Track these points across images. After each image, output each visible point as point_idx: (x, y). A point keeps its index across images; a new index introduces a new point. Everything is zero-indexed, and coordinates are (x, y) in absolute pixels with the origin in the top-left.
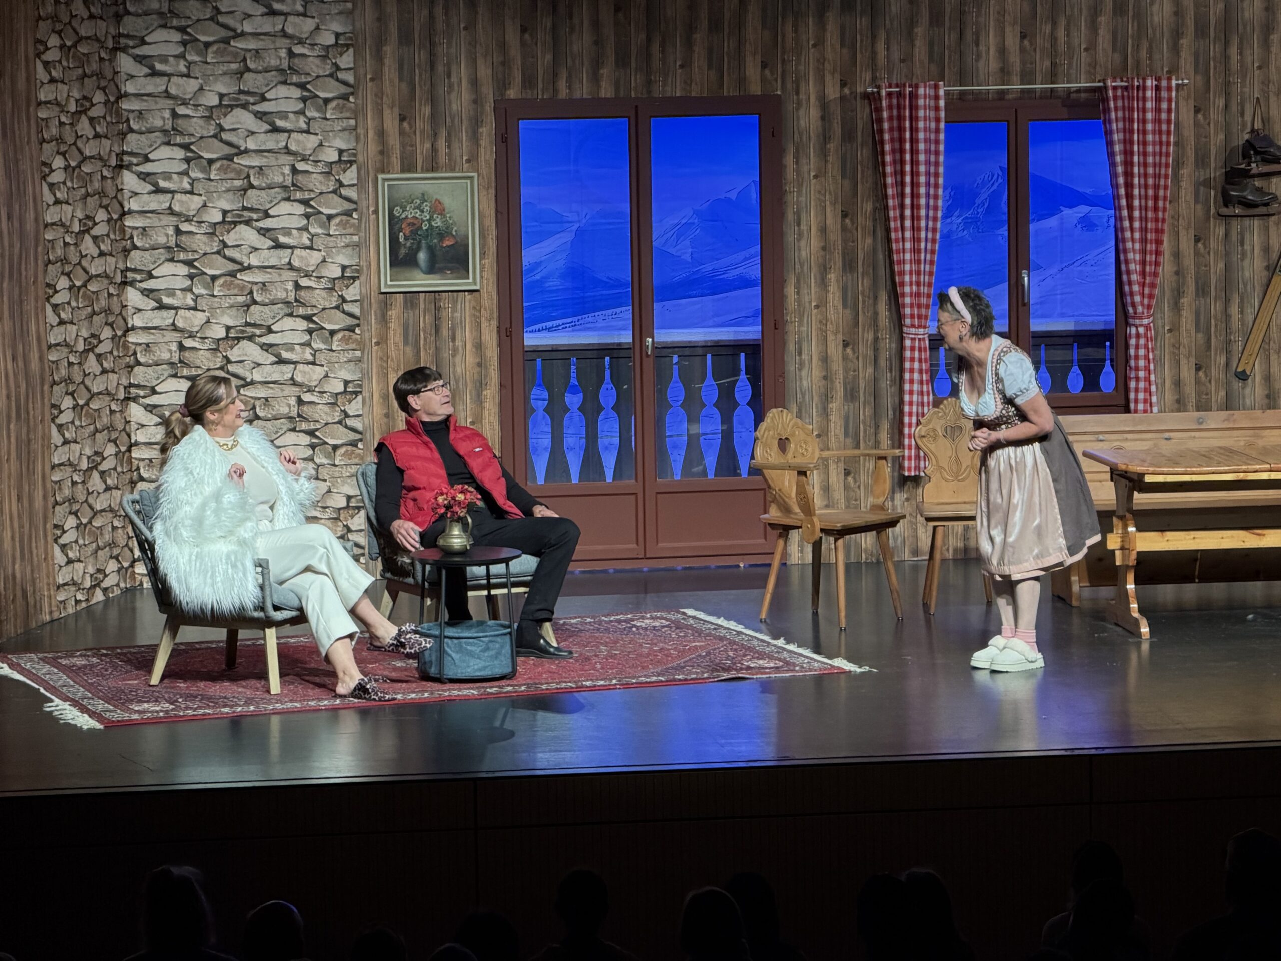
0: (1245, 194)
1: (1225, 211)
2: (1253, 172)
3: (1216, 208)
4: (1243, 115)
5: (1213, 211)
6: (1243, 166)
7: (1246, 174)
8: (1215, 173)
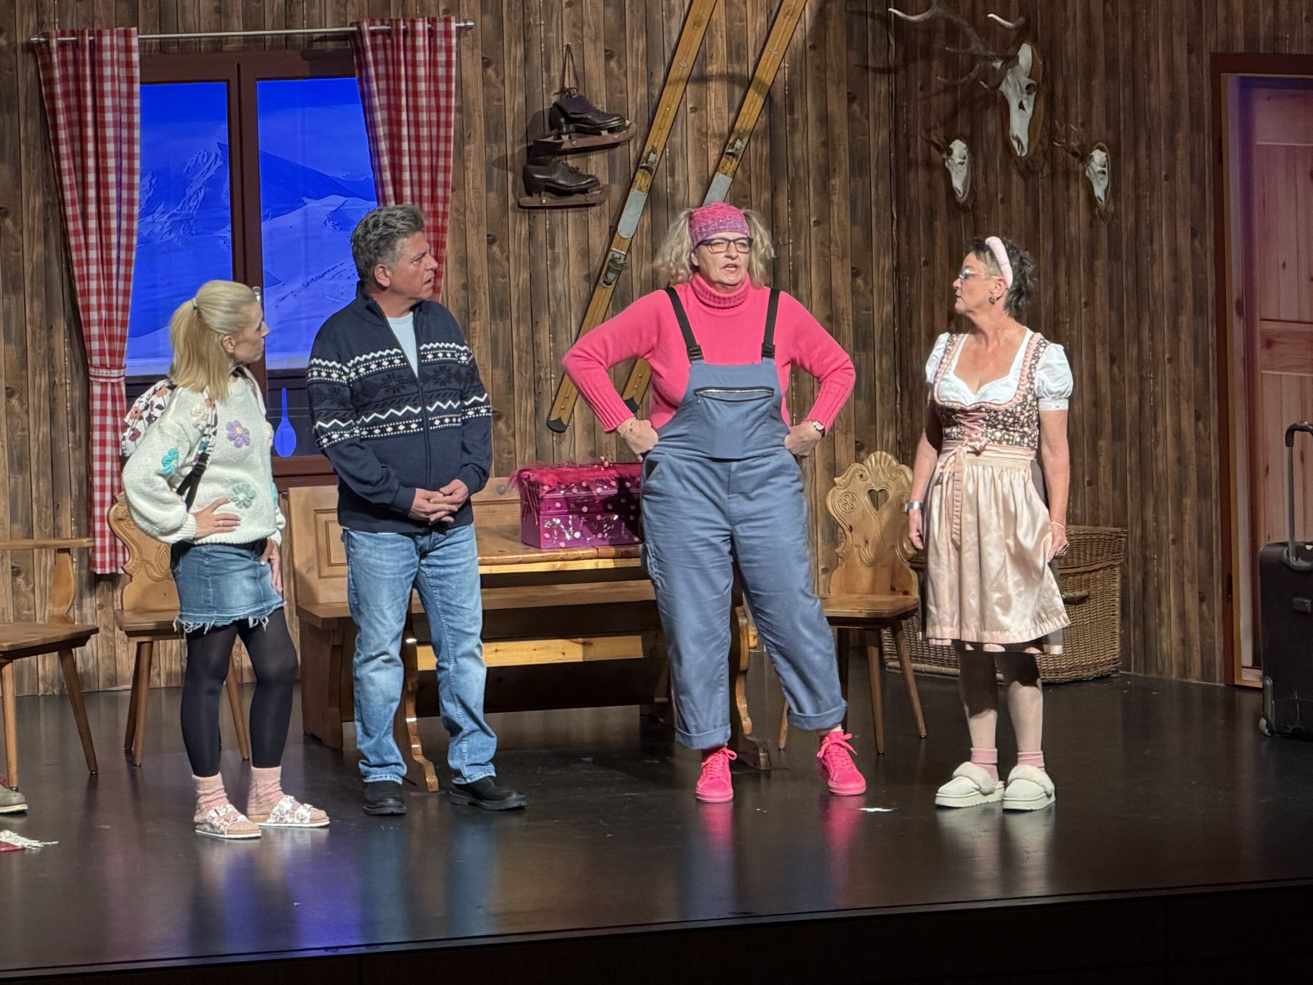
0: (554, 177)
1: (527, 201)
2: (564, 147)
3: (515, 196)
4: (548, 68)
5: (511, 201)
6: (550, 139)
7: (555, 150)
8: (513, 147)
